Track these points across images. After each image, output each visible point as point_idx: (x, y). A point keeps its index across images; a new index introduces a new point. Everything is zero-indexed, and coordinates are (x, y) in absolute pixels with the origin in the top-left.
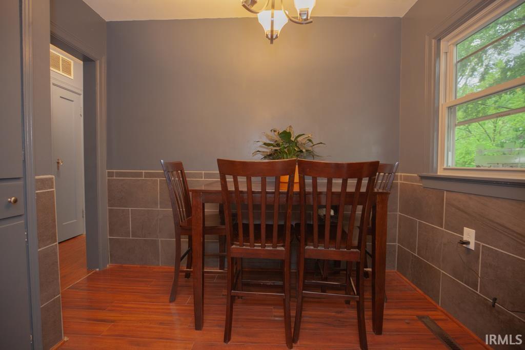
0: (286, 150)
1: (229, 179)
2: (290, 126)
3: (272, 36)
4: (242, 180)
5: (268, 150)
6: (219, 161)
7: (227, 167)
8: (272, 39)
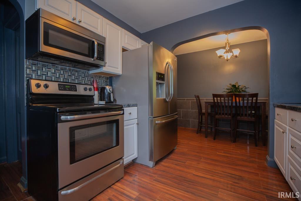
0: (234, 91)
1: (215, 98)
2: (237, 82)
3: (227, 60)
4: (219, 98)
5: (228, 91)
6: (213, 94)
7: (215, 96)
8: (227, 61)
